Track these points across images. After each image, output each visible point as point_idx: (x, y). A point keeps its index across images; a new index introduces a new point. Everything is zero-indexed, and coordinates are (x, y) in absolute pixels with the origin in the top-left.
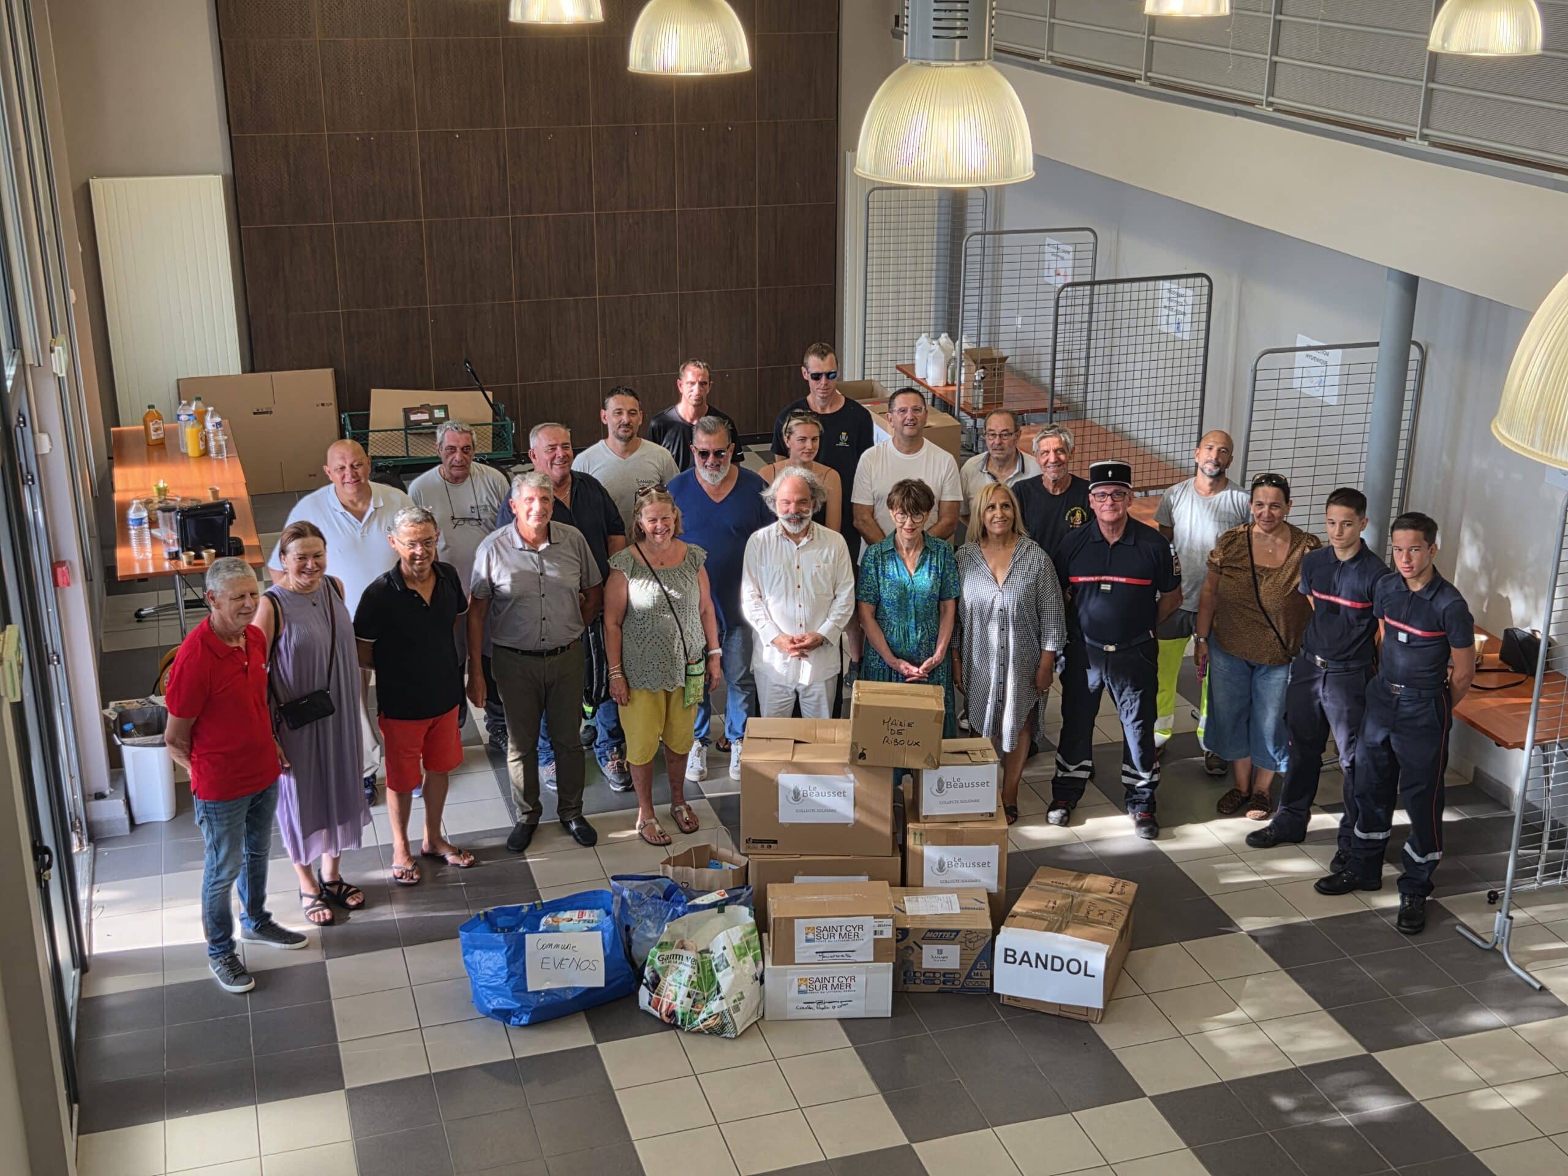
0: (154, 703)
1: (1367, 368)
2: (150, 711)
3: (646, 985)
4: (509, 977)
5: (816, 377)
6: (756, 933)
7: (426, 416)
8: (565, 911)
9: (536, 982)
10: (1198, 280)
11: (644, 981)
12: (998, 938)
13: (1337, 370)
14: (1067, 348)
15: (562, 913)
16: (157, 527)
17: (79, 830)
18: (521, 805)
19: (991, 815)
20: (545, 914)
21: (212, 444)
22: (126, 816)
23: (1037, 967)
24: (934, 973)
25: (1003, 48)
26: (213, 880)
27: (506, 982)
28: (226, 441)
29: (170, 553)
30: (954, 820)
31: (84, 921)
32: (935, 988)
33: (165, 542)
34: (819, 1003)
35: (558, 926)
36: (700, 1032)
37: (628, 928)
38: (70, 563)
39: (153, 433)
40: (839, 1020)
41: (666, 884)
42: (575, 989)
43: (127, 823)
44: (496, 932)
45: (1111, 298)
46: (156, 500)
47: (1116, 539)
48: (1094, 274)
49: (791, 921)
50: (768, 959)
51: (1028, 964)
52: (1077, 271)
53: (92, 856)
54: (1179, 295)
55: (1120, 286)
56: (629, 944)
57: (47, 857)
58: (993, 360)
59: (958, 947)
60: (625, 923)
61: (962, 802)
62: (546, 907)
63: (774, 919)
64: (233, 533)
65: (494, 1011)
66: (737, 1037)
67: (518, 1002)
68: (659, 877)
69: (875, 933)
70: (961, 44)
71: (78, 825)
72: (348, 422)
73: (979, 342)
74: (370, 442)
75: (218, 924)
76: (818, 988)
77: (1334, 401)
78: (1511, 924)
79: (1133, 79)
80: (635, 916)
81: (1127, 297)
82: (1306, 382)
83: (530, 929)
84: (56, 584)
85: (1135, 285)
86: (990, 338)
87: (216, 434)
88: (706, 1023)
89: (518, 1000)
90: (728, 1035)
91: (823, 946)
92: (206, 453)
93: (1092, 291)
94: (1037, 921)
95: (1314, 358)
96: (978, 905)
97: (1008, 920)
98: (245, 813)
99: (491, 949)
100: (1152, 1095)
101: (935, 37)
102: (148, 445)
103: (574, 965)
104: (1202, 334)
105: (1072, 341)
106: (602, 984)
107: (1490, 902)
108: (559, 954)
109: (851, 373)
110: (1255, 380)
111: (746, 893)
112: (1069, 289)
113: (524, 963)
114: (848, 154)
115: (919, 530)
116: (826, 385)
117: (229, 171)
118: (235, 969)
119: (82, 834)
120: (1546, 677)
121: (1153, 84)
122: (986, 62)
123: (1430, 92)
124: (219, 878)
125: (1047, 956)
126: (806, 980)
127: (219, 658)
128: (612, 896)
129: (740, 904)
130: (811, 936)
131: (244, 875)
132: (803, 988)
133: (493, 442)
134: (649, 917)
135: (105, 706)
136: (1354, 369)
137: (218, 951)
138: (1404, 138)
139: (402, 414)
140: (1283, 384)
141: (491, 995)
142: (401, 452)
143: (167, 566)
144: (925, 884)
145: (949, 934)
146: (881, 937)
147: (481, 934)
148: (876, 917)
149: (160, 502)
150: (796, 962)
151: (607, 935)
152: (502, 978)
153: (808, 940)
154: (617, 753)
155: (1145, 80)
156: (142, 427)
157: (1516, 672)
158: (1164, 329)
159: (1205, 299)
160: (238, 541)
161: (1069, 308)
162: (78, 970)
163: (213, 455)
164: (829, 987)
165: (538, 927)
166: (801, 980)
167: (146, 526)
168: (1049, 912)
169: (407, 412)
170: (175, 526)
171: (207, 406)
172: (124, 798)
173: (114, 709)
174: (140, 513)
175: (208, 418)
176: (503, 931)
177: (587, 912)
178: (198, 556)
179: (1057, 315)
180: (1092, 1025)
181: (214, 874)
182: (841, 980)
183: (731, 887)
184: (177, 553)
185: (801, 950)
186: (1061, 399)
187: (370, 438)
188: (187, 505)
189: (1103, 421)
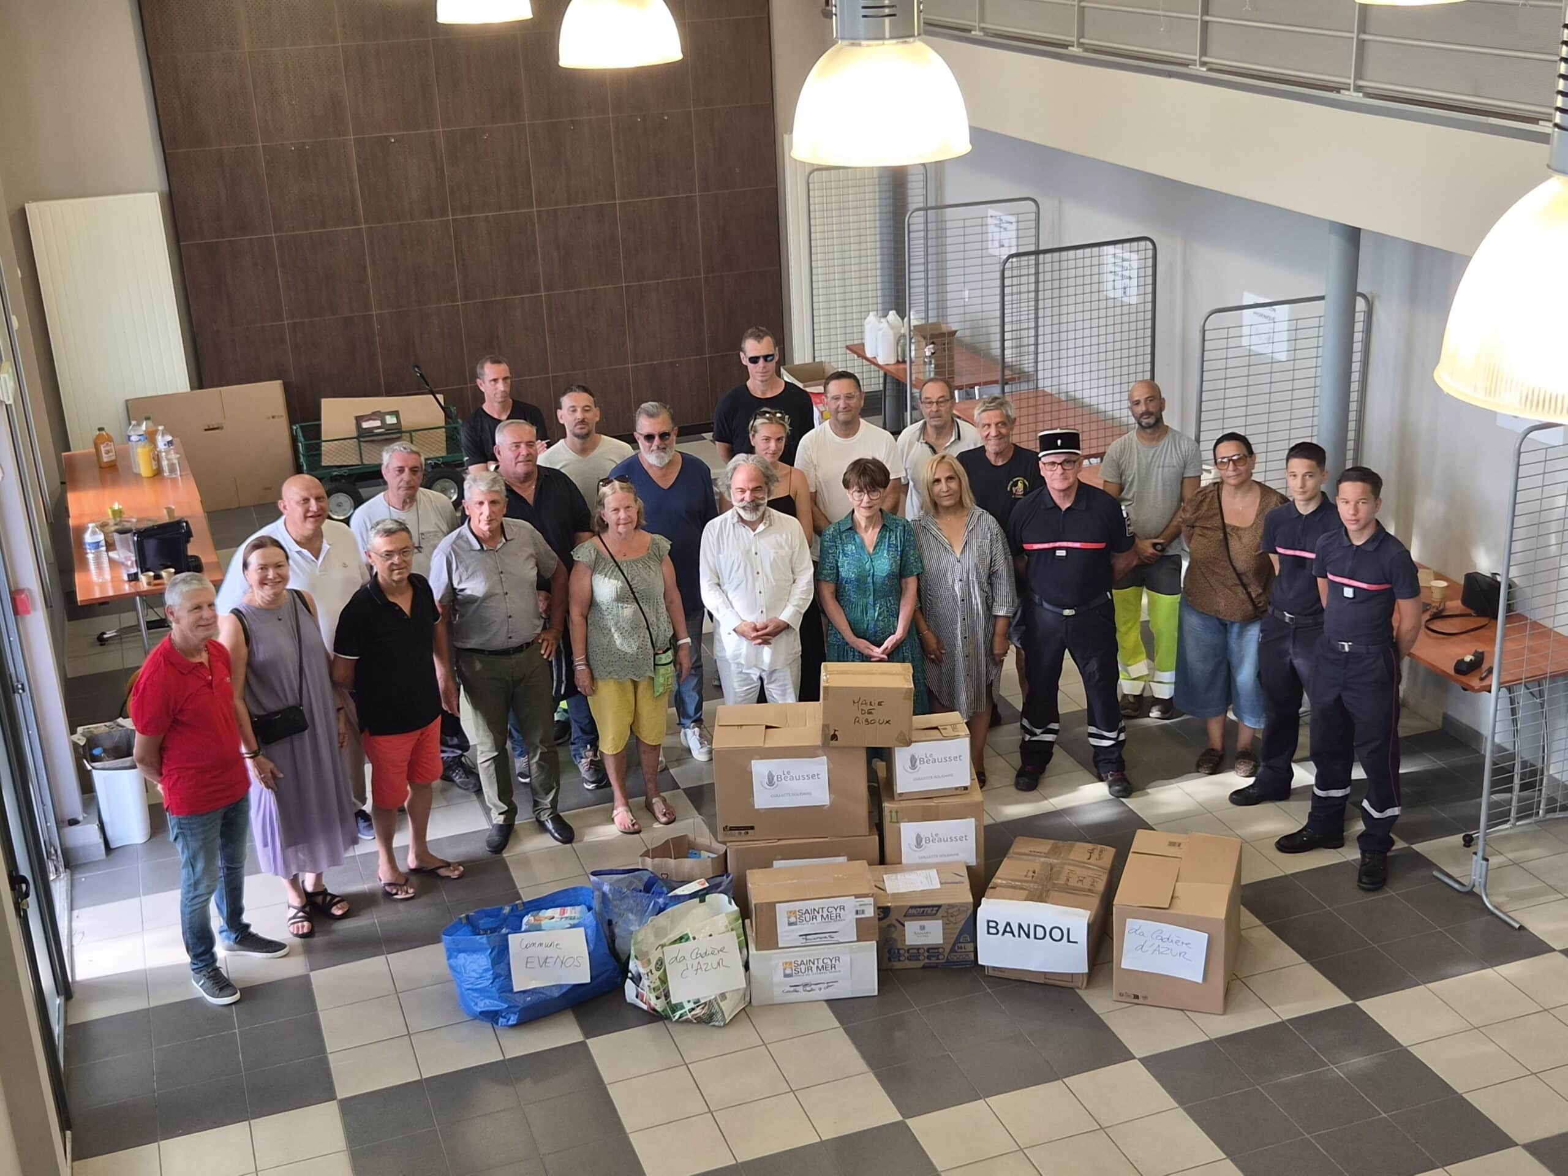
0: (122, 726)
1: (1315, 322)
2: (118, 735)
3: (631, 979)
4: (495, 979)
5: (754, 360)
6: (740, 921)
7: (378, 423)
8: (547, 909)
9: (523, 980)
10: (1142, 244)
11: (630, 975)
12: (979, 909)
13: (1285, 326)
14: (1015, 319)
15: (543, 911)
16: (115, 549)
17: (54, 858)
18: (496, 806)
19: (966, 788)
20: (527, 914)
21: (165, 463)
22: (101, 841)
23: (1019, 936)
24: (918, 949)
25: (935, 22)
26: (191, 895)
27: (492, 983)
28: (178, 459)
29: (129, 575)
30: (928, 796)
31: (65, 948)
32: (920, 964)
33: (123, 564)
34: (806, 985)
35: (540, 925)
36: (688, 1021)
37: (610, 922)
38: (29, 590)
39: (104, 455)
40: (827, 1001)
41: (646, 876)
42: (561, 986)
43: (103, 847)
44: (479, 934)
45: (1056, 266)
46: (112, 522)
47: (1068, 505)
48: (1037, 244)
49: (772, 906)
50: (752, 947)
51: (1011, 935)
52: (1021, 241)
53: (69, 882)
54: (1123, 260)
55: (1064, 254)
56: (612, 939)
57: (24, 886)
58: (942, 335)
59: (940, 922)
60: (607, 918)
61: (936, 777)
62: (527, 906)
63: (755, 905)
64: (192, 550)
65: (481, 1013)
66: (725, 1025)
67: (506, 1003)
68: (638, 870)
69: (857, 913)
70: (890, 21)
71: (53, 852)
72: (300, 434)
73: (927, 317)
74: (323, 453)
75: (199, 938)
76: (803, 971)
77: (1283, 357)
78: (1487, 865)
79: (1066, 46)
80: (617, 910)
81: (1072, 264)
82: (1255, 340)
83: (512, 929)
84: (16, 613)
85: (1080, 252)
86: (938, 313)
87: (167, 452)
88: (693, 1013)
89: (504, 1001)
90: (717, 1024)
91: (806, 928)
92: (158, 473)
93: (1037, 260)
94: (1017, 891)
95: (1261, 315)
96: (958, 879)
97: (989, 892)
98: (219, 827)
99: (475, 951)
100: (1142, 1056)
101: (864, 16)
102: (101, 467)
103: (559, 962)
104: (1149, 298)
105: (1020, 312)
106: (588, 980)
107: (1465, 845)
108: (543, 952)
109: (801, 355)
110: (1204, 340)
111: (726, 880)
112: (1014, 260)
113: (509, 964)
114: (786, 137)
115: (877, 508)
116: (764, 367)
117: (165, 188)
118: (220, 983)
119: (58, 861)
120: (1508, 619)
121: (1086, 50)
122: (917, 39)
123: (1362, 44)
124: (197, 893)
125: (1029, 926)
126: (791, 963)
127: (182, 673)
128: (593, 893)
129: (721, 892)
130: (793, 920)
131: (221, 889)
132: (788, 971)
133: (447, 444)
134: (631, 910)
135: (73, 731)
136: (1301, 324)
137: (200, 965)
138: (1338, 90)
139: (354, 421)
140: (1232, 343)
141: (477, 998)
142: (354, 460)
143: (127, 588)
144: (904, 861)
145: (930, 909)
146: (863, 916)
147: (464, 937)
148: (857, 896)
149: (116, 524)
150: (780, 946)
151: (589, 932)
152: (487, 980)
153: (790, 924)
154: (590, 750)
155: (1078, 47)
156: (93, 450)
157: (1478, 616)
158: (1111, 294)
159: (1150, 262)
160: (196, 558)
161: (1015, 279)
162: (62, 998)
163: (166, 474)
164: (814, 969)
165: (520, 927)
166: (786, 963)
167: (104, 549)
168: (1027, 882)
169: (359, 419)
170: (132, 547)
171: (157, 424)
172: (98, 822)
173: (83, 735)
174: (96, 536)
175: (159, 438)
176: (485, 933)
177: (569, 909)
178: (158, 577)
179: (1003, 286)
180: (1077, 991)
181: (192, 889)
182: (825, 961)
183: (711, 876)
184: (136, 574)
185: (785, 934)
186: (1012, 370)
187: (323, 448)
188: (143, 526)
189: (1055, 391)
